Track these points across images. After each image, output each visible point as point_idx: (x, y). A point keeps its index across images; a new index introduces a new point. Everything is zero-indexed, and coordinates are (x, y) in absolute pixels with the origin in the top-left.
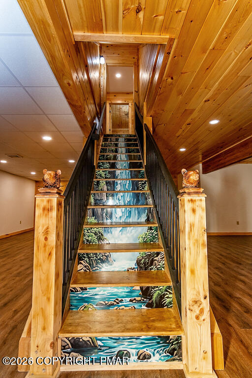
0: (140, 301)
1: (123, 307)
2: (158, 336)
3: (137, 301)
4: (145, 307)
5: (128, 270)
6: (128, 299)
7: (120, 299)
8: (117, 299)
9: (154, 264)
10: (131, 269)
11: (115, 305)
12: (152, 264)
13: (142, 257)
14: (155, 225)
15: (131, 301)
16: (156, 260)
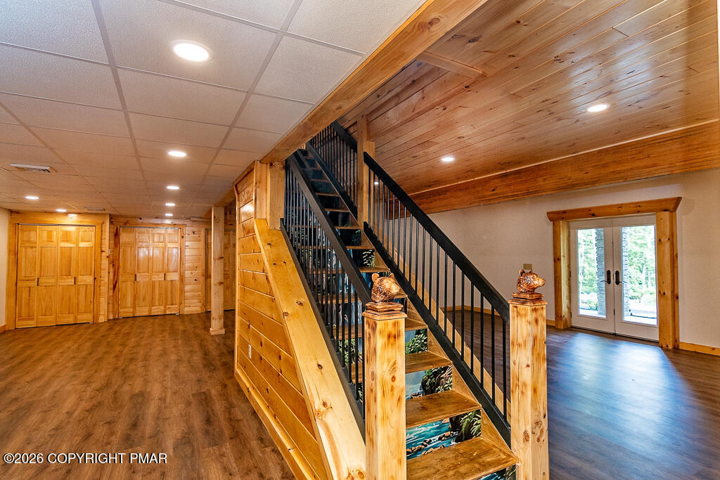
0: (449, 436)
1: (432, 449)
2: (497, 472)
3: (447, 437)
4: (454, 443)
5: (412, 398)
6: (437, 438)
7: (428, 440)
8: (425, 441)
9: (441, 383)
10: (415, 395)
11: (423, 450)
12: (438, 385)
13: (428, 376)
14: (424, 327)
15: (440, 439)
16: (443, 378)
